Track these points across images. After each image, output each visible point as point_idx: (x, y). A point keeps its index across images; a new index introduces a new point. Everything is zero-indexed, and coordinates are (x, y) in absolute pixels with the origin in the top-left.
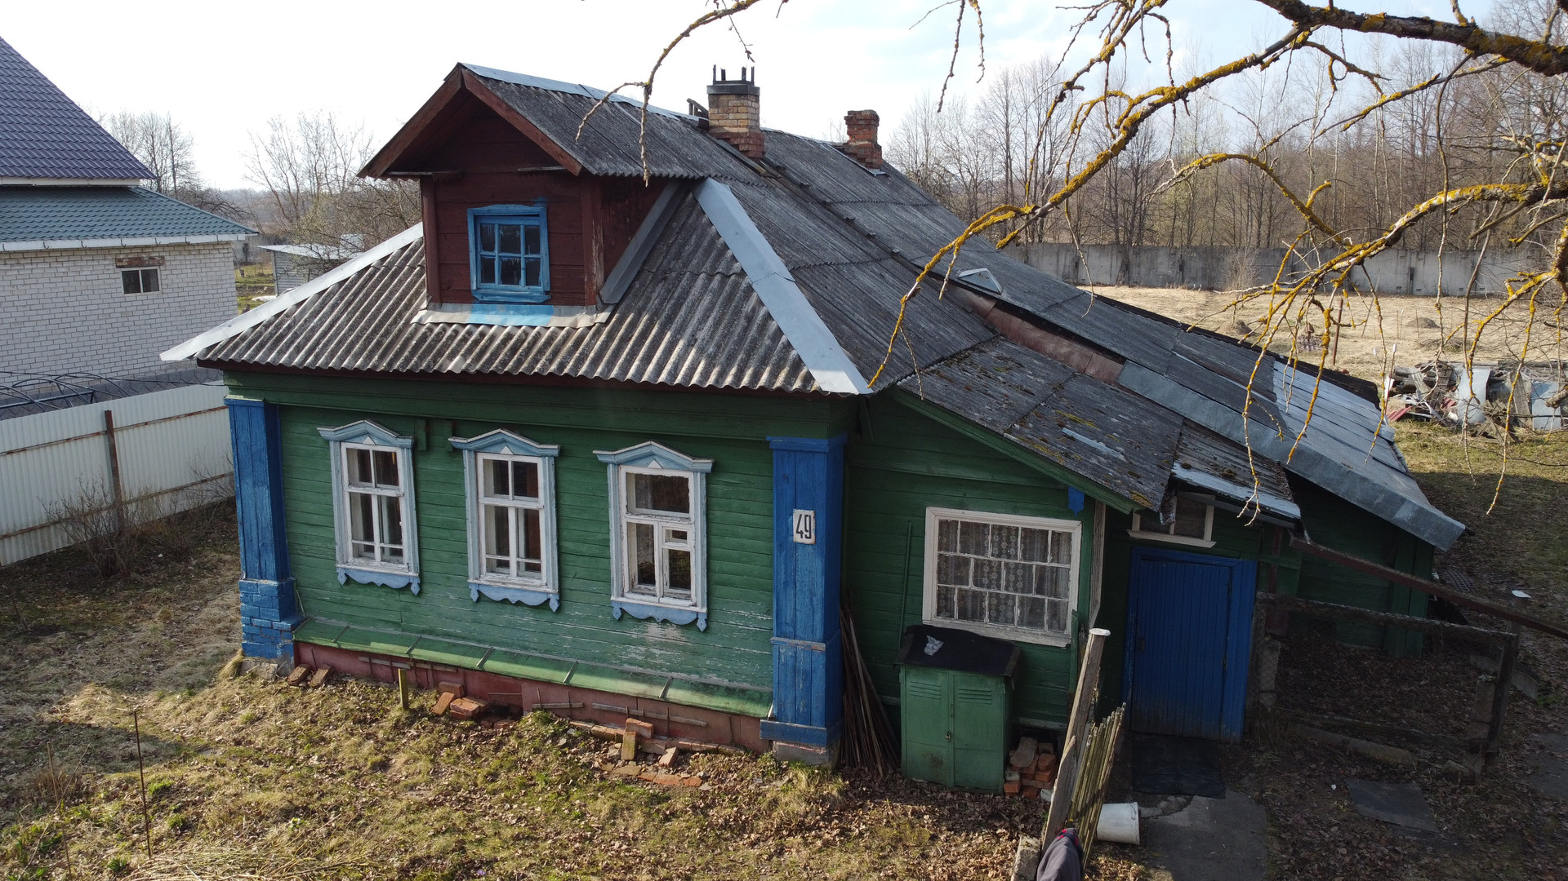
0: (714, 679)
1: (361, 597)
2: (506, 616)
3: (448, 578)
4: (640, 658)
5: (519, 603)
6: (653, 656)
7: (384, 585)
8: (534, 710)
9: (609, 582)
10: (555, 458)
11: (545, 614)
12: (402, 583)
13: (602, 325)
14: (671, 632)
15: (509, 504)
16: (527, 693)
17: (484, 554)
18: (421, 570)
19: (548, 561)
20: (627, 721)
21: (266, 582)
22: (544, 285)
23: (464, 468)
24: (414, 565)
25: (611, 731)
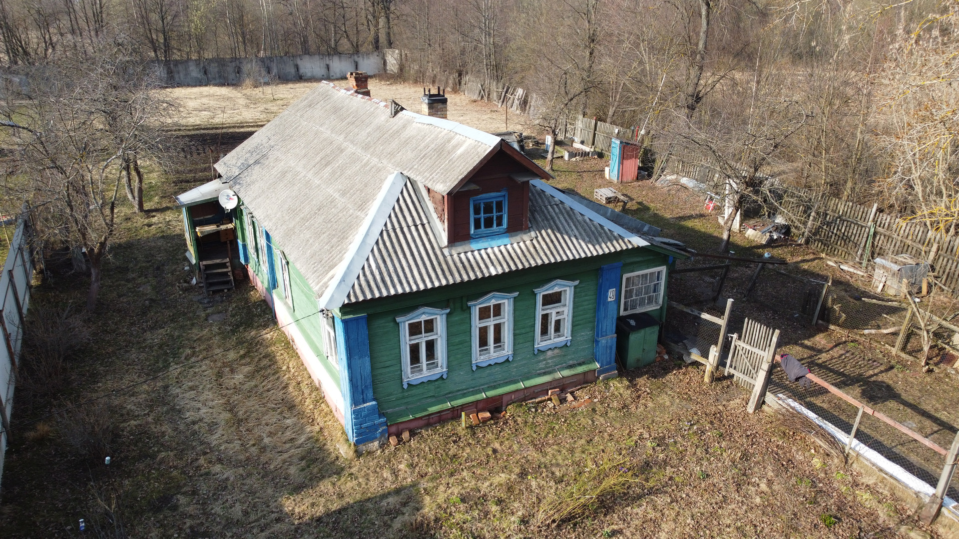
0: (571, 362)
1: (414, 391)
2: (488, 371)
3: (460, 366)
4: (543, 366)
5: (495, 364)
6: (548, 363)
7: (429, 381)
8: (510, 404)
9: (533, 341)
10: (515, 298)
11: (507, 364)
12: (438, 376)
13: (536, 238)
14: (556, 351)
15: (491, 323)
16: (505, 399)
17: (478, 349)
18: (448, 367)
19: (509, 342)
20: (550, 392)
21: (368, 404)
22: (505, 226)
23: (470, 314)
24: (445, 366)
25: (543, 398)
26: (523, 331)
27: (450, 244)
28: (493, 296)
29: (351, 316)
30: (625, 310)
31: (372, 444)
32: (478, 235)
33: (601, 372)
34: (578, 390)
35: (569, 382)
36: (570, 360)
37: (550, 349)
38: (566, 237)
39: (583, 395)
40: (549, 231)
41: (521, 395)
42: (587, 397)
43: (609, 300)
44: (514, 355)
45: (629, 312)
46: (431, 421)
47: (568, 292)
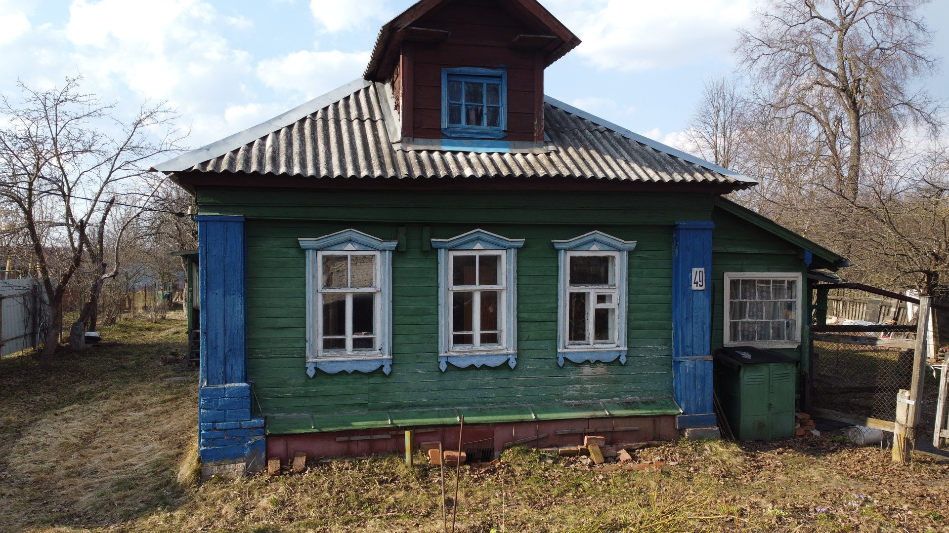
0: (630, 398)
1: (329, 387)
2: (470, 379)
3: (418, 356)
4: (576, 393)
5: (484, 367)
6: (586, 390)
7: (356, 372)
8: (508, 448)
9: (555, 339)
10: (519, 249)
11: (505, 374)
12: (374, 367)
13: (557, 152)
14: (600, 369)
15: (477, 290)
16: (500, 435)
17: (452, 333)
18: (393, 352)
19: (509, 330)
20: (586, 438)
21: (232, 385)
22: (503, 127)
23: (437, 263)
24: (386, 349)
25: (573, 448)
26: (536, 316)
27: (406, 139)
28: (476, 236)
29: (217, 214)
30: (734, 337)
31: (232, 466)
32: (454, 132)
33: (687, 422)
34: (643, 448)
35: (623, 429)
36: (626, 392)
37: (587, 362)
38: (608, 158)
39: (652, 457)
40: (581, 150)
41: (530, 434)
42: (658, 458)
43: (694, 287)
44: (520, 355)
45: (740, 343)
46: (354, 448)
47: (617, 261)
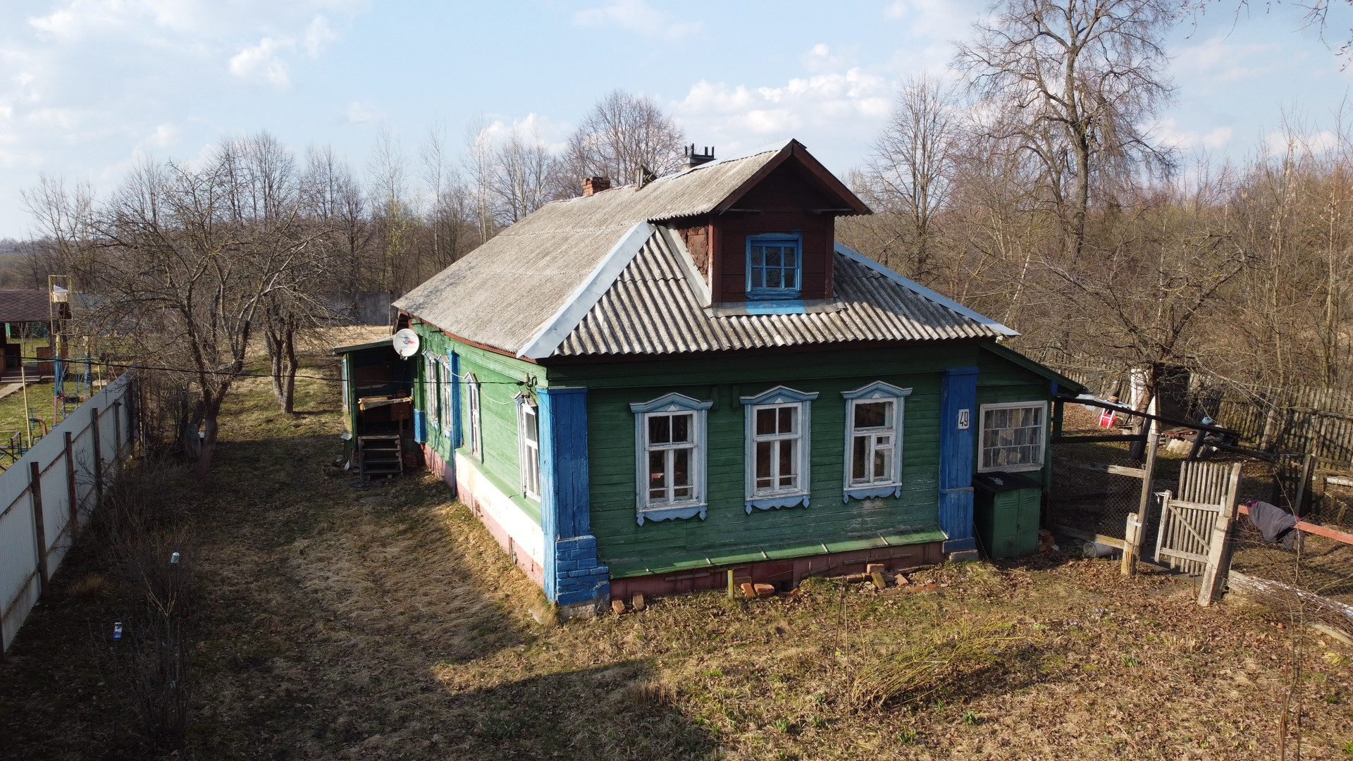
0: (902, 527)
1: (654, 533)
2: (770, 519)
3: (727, 502)
4: (858, 526)
5: (783, 508)
6: (866, 522)
7: (677, 519)
8: (806, 578)
9: (842, 479)
10: (813, 401)
11: (800, 512)
12: (692, 514)
13: (846, 310)
14: (878, 504)
15: (776, 438)
16: (798, 568)
17: (755, 479)
18: (708, 500)
19: (803, 473)
20: (869, 566)
21: (581, 537)
22: (798, 287)
23: (744, 418)
24: (703, 497)
25: (858, 576)
26: (826, 460)
27: (716, 304)
28: (778, 392)
29: (563, 387)
30: (986, 464)
31: (584, 608)
32: (757, 295)
33: (951, 546)
34: (915, 571)
35: (899, 556)
36: (900, 523)
37: (868, 498)
38: (891, 314)
39: (924, 580)
40: (865, 305)
41: (823, 565)
42: (930, 581)
43: (960, 427)
44: (812, 497)
45: (992, 469)
46: (679, 586)
47: (895, 406)
